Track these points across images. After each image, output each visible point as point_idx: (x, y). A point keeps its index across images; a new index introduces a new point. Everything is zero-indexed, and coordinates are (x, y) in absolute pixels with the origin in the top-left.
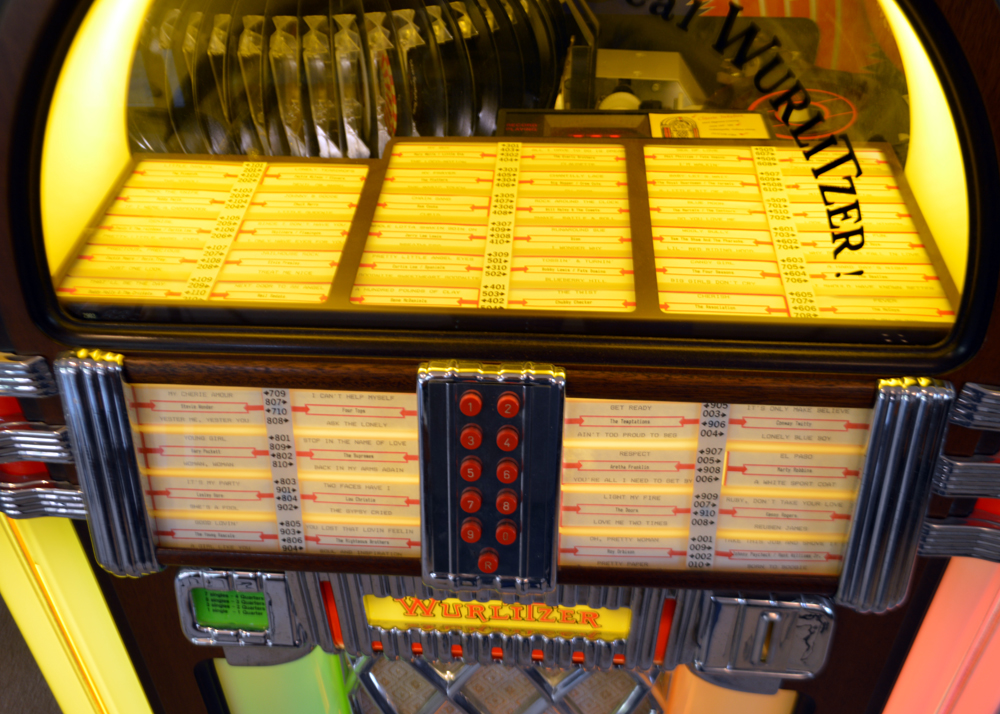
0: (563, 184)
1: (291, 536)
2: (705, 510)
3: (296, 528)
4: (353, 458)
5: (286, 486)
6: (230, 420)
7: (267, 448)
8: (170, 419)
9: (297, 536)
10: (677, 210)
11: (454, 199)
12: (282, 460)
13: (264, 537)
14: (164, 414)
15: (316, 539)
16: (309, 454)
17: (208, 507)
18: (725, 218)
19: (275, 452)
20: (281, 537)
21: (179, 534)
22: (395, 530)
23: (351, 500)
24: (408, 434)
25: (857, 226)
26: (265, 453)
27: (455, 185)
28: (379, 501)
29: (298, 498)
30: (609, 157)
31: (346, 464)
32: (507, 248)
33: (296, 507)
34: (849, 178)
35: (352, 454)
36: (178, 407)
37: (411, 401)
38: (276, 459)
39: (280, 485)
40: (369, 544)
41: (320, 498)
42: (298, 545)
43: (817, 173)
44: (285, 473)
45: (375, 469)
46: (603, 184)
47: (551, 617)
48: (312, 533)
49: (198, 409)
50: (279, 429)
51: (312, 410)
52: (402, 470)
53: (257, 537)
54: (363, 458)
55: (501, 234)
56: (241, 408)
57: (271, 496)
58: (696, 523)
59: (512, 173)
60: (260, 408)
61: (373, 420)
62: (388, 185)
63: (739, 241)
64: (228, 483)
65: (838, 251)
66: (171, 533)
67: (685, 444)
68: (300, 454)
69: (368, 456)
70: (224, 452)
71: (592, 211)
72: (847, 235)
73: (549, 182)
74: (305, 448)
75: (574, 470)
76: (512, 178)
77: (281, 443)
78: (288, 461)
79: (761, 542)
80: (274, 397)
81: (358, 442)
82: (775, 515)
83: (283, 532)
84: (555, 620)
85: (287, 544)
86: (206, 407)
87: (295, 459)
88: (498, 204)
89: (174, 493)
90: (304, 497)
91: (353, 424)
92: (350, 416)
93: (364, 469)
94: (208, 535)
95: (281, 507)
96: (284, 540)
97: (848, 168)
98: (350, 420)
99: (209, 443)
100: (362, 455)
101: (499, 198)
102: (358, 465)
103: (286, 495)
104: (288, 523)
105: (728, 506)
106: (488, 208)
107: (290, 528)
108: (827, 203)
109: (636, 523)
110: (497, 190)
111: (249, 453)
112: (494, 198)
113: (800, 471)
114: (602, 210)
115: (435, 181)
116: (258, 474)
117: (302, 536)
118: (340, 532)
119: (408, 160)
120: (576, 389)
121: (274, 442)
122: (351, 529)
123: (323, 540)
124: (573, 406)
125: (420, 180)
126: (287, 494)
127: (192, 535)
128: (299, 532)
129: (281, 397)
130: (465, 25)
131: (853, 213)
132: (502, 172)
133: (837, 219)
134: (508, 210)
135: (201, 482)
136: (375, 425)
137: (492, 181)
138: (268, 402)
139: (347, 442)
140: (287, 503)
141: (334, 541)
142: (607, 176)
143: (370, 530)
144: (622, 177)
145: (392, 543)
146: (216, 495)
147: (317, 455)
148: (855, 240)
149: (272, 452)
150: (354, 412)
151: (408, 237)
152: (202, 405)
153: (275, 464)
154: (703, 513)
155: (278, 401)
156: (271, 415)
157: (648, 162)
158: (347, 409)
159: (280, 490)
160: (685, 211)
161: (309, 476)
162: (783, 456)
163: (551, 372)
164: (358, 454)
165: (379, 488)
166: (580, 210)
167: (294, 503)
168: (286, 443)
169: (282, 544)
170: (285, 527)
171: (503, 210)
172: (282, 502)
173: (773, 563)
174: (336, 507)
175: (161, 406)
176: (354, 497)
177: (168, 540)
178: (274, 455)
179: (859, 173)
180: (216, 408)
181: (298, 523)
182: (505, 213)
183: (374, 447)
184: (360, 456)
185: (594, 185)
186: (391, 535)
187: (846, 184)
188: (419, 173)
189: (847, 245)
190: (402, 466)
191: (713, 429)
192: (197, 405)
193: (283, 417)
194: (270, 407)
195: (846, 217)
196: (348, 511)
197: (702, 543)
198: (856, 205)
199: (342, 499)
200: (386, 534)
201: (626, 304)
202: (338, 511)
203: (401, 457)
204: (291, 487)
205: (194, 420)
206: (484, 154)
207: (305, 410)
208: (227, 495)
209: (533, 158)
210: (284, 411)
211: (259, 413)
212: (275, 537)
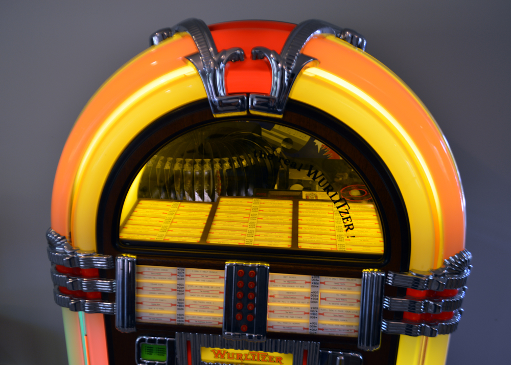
0: (272, 212)
1: (180, 320)
2: (314, 313)
3: (182, 317)
5: (181, 301)
6: (165, 278)
7: (176, 288)
8: (147, 278)
9: (182, 319)
10: (307, 220)
11: (238, 215)
12: (180, 292)
13: (171, 320)
14: (145, 276)
15: (188, 321)
16: (189, 291)
17: (154, 309)
18: (322, 223)
19: (179, 289)
20: (177, 320)
21: (143, 318)
22: (215, 318)
24: (221, 285)
25: (351, 223)
26: (175, 290)
27: (239, 211)
28: (210, 307)
30: (288, 204)
31: (201, 294)
32: (254, 229)
33: (183, 309)
34: (347, 210)
35: (203, 291)
36: (150, 273)
37: (223, 273)
38: (178, 292)
39: (179, 301)
40: (206, 323)
41: (191, 306)
42: (182, 323)
43: (338, 208)
44: (181, 297)
45: (209, 296)
47: (265, 359)
48: (187, 319)
49: (156, 275)
50: (181, 282)
51: (192, 276)
52: (218, 297)
53: (169, 320)
54: (206, 293)
55: (252, 225)
56: (170, 274)
57: (175, 305)
58: (311, 317)
59: (257, 208)
60: (176, 275)
61: (210, 280)
62: (218, 210)
63: (325, 229)
64: (162, 300)
65: (347, 230)
66: (141, 318)
67: (307, 290)
68: (187, 291)
69: (208, 292)
70: (162, 289)
71: (281, 220)
72: (349, 225)
74: (188, 289)
75: (272, 298)
78: (182, 293)
79: (333, 325)
81: (205, 287)
82: (337, 315)
83: (178, 318)
84: (267, 361)
85: (178, 322)
86: (159, 274)
87: (185, 292)
89: (144, 303)
90: (186, 306)
91: (204, 281)
92: (204, 278)
93: (206, 296)
94: (153, 319)
95: (178, 309)
97: (346, 207)
98: (203, 279)
99: (158, 286)
100: (206, 291)
102: (204, 295)
103: (180, 305)
105: (321, 312)
106: (249, 218)
108: (342, 216)
109: (292, 317)
110: (252, 213)
111: (170, 290)
113: (342, 300)
115: (233, 209)
116: (172, 297)
117: (184, 320)
118: (197, 319)
119: (224, 203)
120: (273, 270)
121: (179, 286)
122: (200, 317)
123: (191, 321)
124: (272, 276)
125: (228, 209)
127: (148, 318)
129: (183, 271)
130: (244, 163)
131: (349, 219)
133: (345, 221)
135: (153, 300)
136: (210, 281)
138: (179, 273)
139: (201, 287)
141: (194, 322)
142: (286, 210)
143: (207, 318)
144: (291, 210)
145: (213, 323)
146: (157, 304)
147: (192, 291)
148: (351, 227)
149: (177, 290)
151: (224, 225)
153: (178, 294)
154: (313, 314)
155: (181, 272)
156: (179, 277)
157: (300, 206)
158: (203, 276)
159: (179, 303)
160: (310, 220)
161: (189, 298)
162: (337, 295)
163: (265, 264)
165: (210, 303)
166: (277, 219)
167: (183, 307)
168: (182, 287)
170: (179, 316)
172: (179, 307)
173: (337, 333)
174: (196, 309)
175: (145, 273)
176: (202, 306)
177: (140, 320)
179: (349, 208)
180: (162, 274)
181: (183, 315)
183: (210, 289)
186: (213, 320)
187: (346, 211)
188: (228, 207)
189: (349, 228)
190: (218, 295)
191: (315, 285)
192: (156, 273)
193: (182, 278)
194: (179, 274)
195: (348, 220)
196: (200, 311)
197: (313, 325)
198: (350, 217)
199: (198, 307)
200: (211, 320)
201: (289, 246)
202: (197, 311)
203: (218, 292)
204: (183, 302)
205: (154, 278)
206: (248, 202)
207: (189, 276)
208: (161, 304)
209: (264, 203)
210: (183, 276)
211: (175, 276)
212: (175, 320)
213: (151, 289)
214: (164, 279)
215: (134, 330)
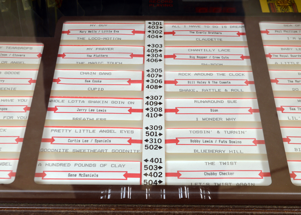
27: (114, 61)
46: (230, 57)
55: (155, 108)
59: (159, 49)
62: (61, 61)
71: (225, 83)
73: (188, 57)
76: (159, 53)
88: (150, 79)
101: (150, 73)
112: (146, 73)
114: (233, 82)
115: (98, 57)
119: (75, 38)
125: (85, 56)
132: (150, 48)
134: (158, 84)
137: (143, 56)
142: (233, 50)
144: (245, 51)
166: (215, 82)
171: (154, 84)
182: (156, 87)
185: (224, 59)
188: (84, 49)
206: (134, 32)
209: (173, 33)
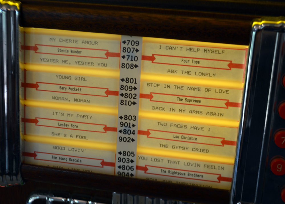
1: (126, 164)
3: (131, 158)
4: (184, 102)
5: (128, 121)
6: (92, 64)
7: (118, 89)
8: (48, 60)
9: (130, 164)
12: (128, 99)
13: (104, 163)
14: (43, 56)
15: (145, 169)
16: (149, 97)
17: (65, 135)
19: (124, 92)
20: (118, 164)
21: (39, 156)
22: (209, 165)
23: (177, 137)
26: (115, 93)
28: (200, 139)
29: (136, 132)
31: (177, 107)
33: (133, 140)
35: (184, 98)
36: (55, 50)
38: (123, 98)
39: (123, 121)
40: (186, 176)
41: (153, 134)
42: (130, 172)
44: (129, 110)
45: (200, 113)
48: (142, 164)
49: (70, 53)
50: (129, 73)
51: (158, 59)
52: (222, 115)
53: (98, 163)
54: (192, 103)
56: (103, 54)
57: (114, 129)
60: (117, 55)
61: (204, 70)
64: (83, 117)
66: (34, 155)
68: (143, 96)
69: (197, 101)
70: (84, 90)
74: (147, 91)
77: (129, 84)
78: (133, 100)
80: (130, 46)
81: (190, 89)
83: (120, 160)
85: (121, 171)
86: (76, 52)
87: (138, 100)
89: (41, 122)
90: (140, 132)
91: (188, 73)
93: (192, 112)
94: (62, 159)
95: (121, 139)
96: (120, 167)
98: (186, 69)
99: (73, 82)
100: (192, 100)
102: (188, 108)
104: (124, 153)
107: (126, 157)
111: (103, 92)
117: (134, 165)
118: (165, 164)
121: (124, 84)
122: (174, 162)
123: (150, 170)
126: (127, 129)
127: (49, 157)
128: (132, 161)
129: (135, 46)
135: (63, 114)
136: (205, 74)
138: (124, 49)
139: (181, 88)
140: (127, 136)
141: (159, 171)
143: (190, 164)
145: (206, 177)
146: (72, 126)
147: (155, 97)
149: (121, 92)
150: (191, 63)
152: (74, 50)
153: (122, 102)
155: (132, 50)
156: (125, 61)
158: (185, 60)
159: (122, 124)
164: (188, 98)
165: (202, 129)
167: (132, 136)
168: (133, 85)
169: (118, 170)
170: (122, 156)
172: (122, 135)
174: (164, 142)
175: (42, 49)
176: (180, 135)
177: (32, 160)
178: (122, 95)
180: (84, 53)
181: (133, 154)
183: (202, 94)
184: (190, 101)
186: (206, 170)
190: (223, 111)
192: (69, 49)
193: (134, 63)
194: (126, 54)
196: (174, 147)
199: (170, 136)
200: (202, 169)
202: (166, 146)
203: (223, 104)
204: (132, 122)
205: (65, 62)
207: (152, 58)
208: (81, 126)
210: (136, 58)
211: (116, 59)
212: (113, 164)
213: (57, 88)
214: (90, 64)
215: (18, 180)
